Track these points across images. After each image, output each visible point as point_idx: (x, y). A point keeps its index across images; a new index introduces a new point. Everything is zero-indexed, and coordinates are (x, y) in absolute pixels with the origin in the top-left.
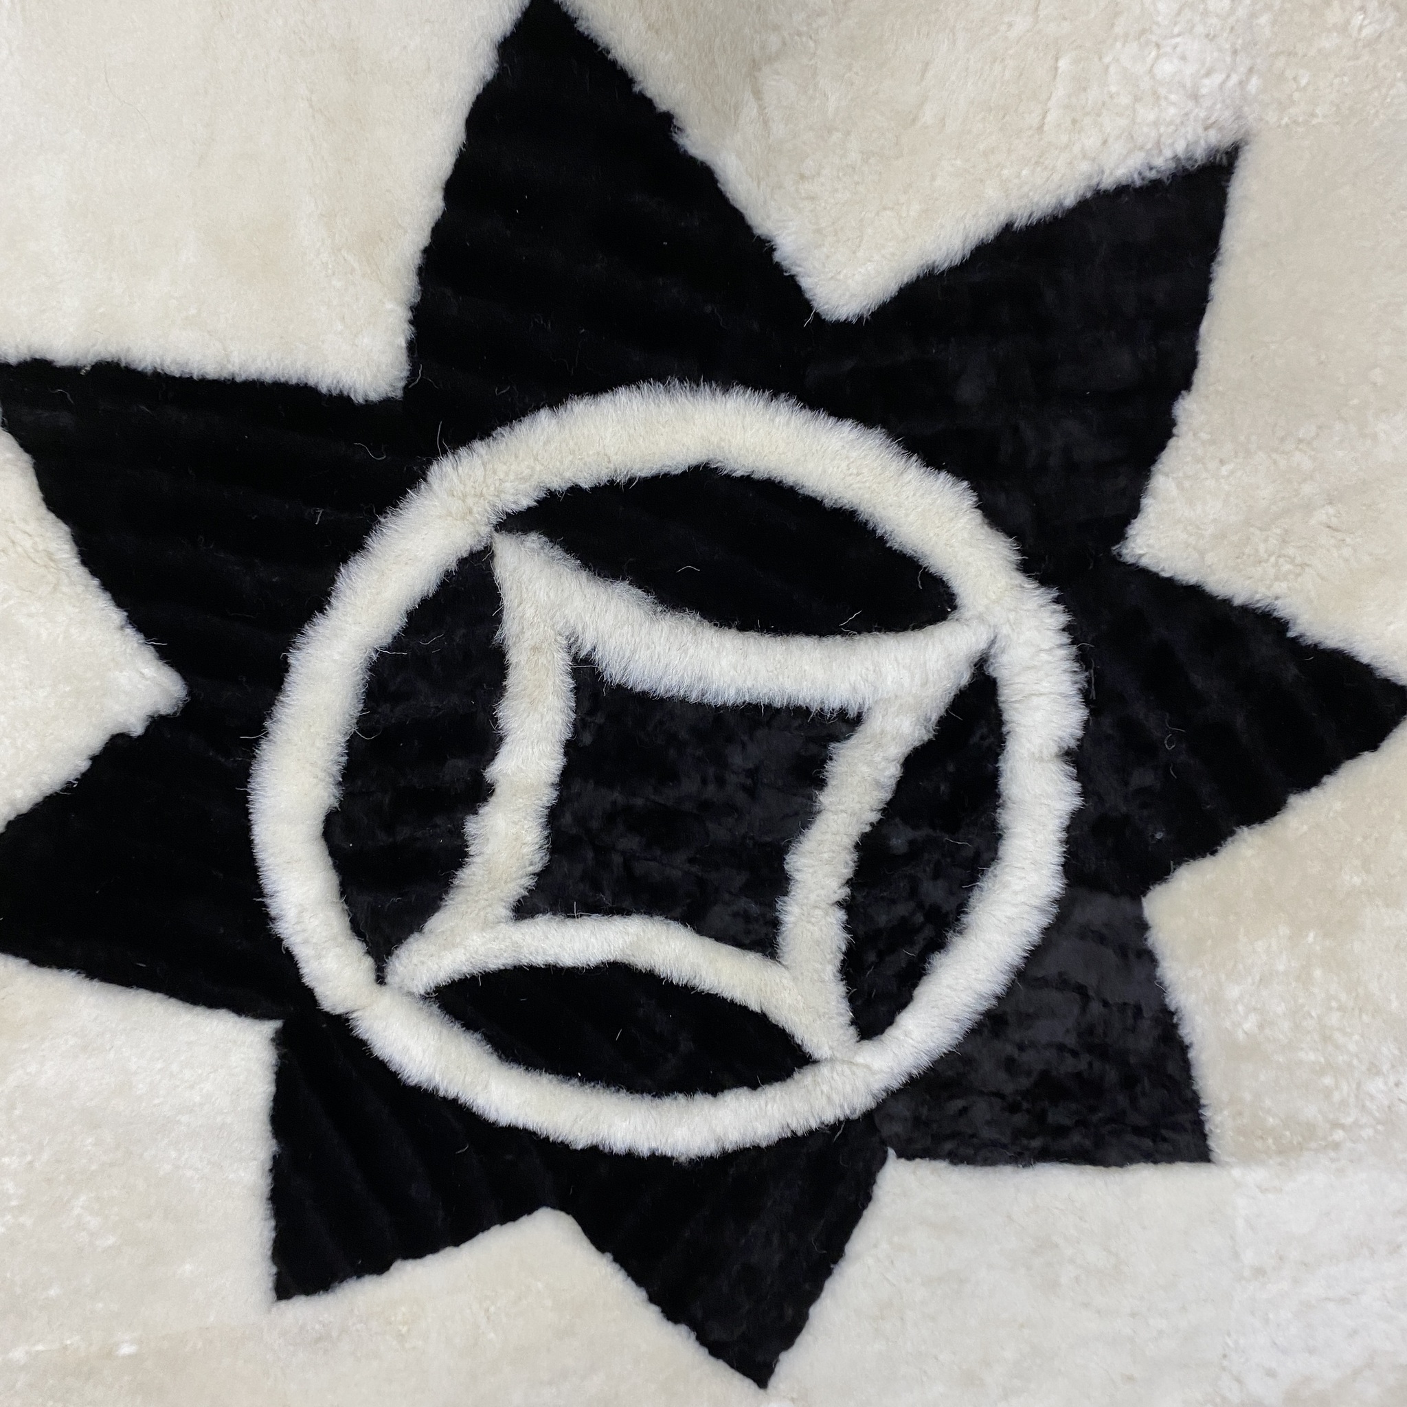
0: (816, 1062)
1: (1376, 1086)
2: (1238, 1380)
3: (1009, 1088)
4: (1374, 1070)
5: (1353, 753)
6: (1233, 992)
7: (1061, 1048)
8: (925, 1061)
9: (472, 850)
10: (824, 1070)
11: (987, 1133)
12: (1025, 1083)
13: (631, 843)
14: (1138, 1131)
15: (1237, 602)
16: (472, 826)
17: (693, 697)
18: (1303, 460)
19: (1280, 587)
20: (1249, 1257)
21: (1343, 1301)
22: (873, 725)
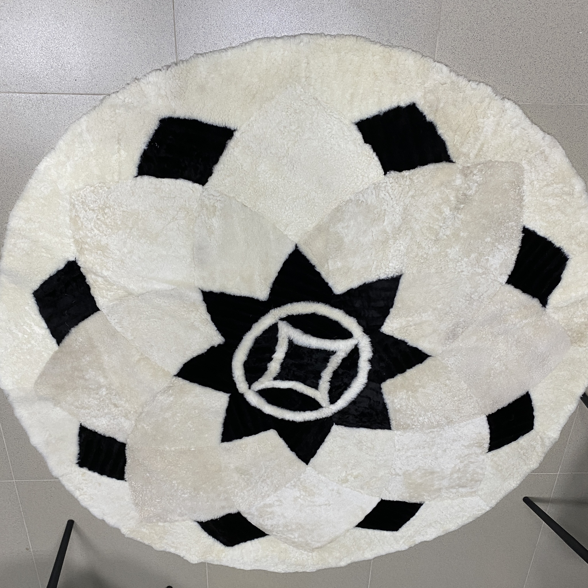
0: (323, 407)
1: (421, 419)
2: (394, 469)
3: (356, 414)
4: (420, 416)
5: (418, 364)
6: (396, 401)
7: (366, 408)
8: (341, 408)
9: (268, 369)
10: (324, 409)
11: (351, 422)
12: (359, 413)
13: (295, 369)
14: (379, 423)
15: (399, 339)
16: (269, 365)
17: (308, 347)
18: (410, 319)
19: (405, 338)
20: (397, 447)
21: (414, 456)
22: (338, 354)
